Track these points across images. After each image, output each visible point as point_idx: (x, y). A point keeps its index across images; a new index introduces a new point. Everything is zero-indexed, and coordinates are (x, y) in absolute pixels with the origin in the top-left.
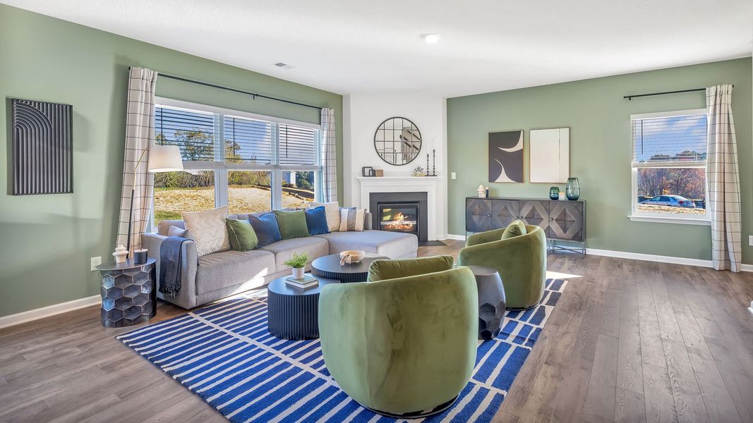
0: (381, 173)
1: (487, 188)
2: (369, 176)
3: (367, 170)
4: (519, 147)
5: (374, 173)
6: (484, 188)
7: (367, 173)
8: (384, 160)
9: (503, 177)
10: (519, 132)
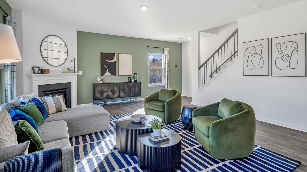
0: (48, 71)
1: (101, 79)
2: (38, 73)
3: (36, 69)
4: (114, 60)
5: (42, 71)
6: (100, 79)
7: (36, 72)
8: (47, 62)
9: (107, 73)
10: (114, 54)
